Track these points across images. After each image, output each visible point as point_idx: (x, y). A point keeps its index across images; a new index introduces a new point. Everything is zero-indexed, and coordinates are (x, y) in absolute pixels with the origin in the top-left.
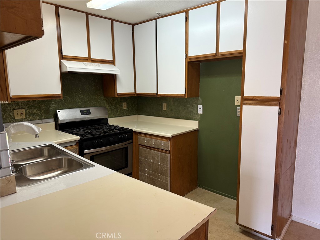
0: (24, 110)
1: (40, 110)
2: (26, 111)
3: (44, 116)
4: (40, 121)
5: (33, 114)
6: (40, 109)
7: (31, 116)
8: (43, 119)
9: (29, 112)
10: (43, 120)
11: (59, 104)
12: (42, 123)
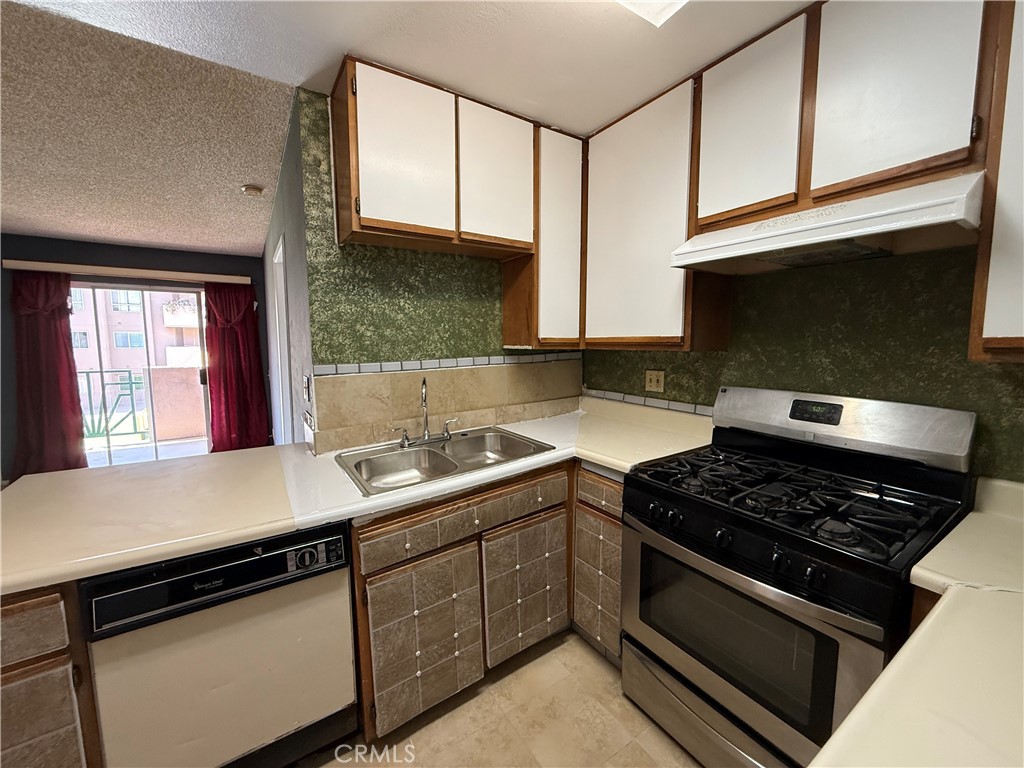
0: (662, 373)
1: (696, 380)
2: (666, 377)
3: (703, 396)
4: (691, 407)
5: (680, 387)
6: (696, 376)
7: (674, 389)
8: (700, 404)
9: (672, 379)
10: (698, 406)
11: (750, 371)
12: (695, 413)
